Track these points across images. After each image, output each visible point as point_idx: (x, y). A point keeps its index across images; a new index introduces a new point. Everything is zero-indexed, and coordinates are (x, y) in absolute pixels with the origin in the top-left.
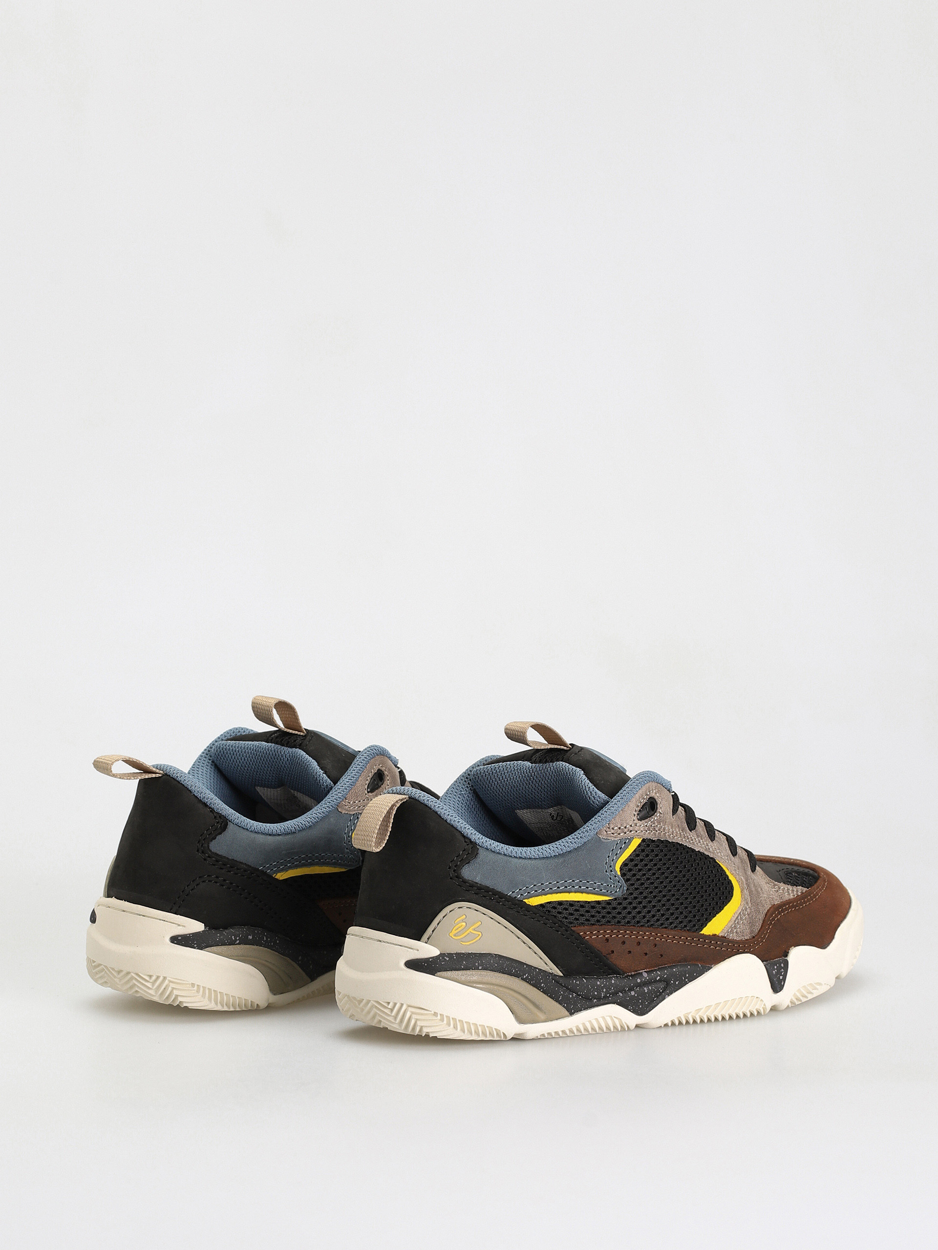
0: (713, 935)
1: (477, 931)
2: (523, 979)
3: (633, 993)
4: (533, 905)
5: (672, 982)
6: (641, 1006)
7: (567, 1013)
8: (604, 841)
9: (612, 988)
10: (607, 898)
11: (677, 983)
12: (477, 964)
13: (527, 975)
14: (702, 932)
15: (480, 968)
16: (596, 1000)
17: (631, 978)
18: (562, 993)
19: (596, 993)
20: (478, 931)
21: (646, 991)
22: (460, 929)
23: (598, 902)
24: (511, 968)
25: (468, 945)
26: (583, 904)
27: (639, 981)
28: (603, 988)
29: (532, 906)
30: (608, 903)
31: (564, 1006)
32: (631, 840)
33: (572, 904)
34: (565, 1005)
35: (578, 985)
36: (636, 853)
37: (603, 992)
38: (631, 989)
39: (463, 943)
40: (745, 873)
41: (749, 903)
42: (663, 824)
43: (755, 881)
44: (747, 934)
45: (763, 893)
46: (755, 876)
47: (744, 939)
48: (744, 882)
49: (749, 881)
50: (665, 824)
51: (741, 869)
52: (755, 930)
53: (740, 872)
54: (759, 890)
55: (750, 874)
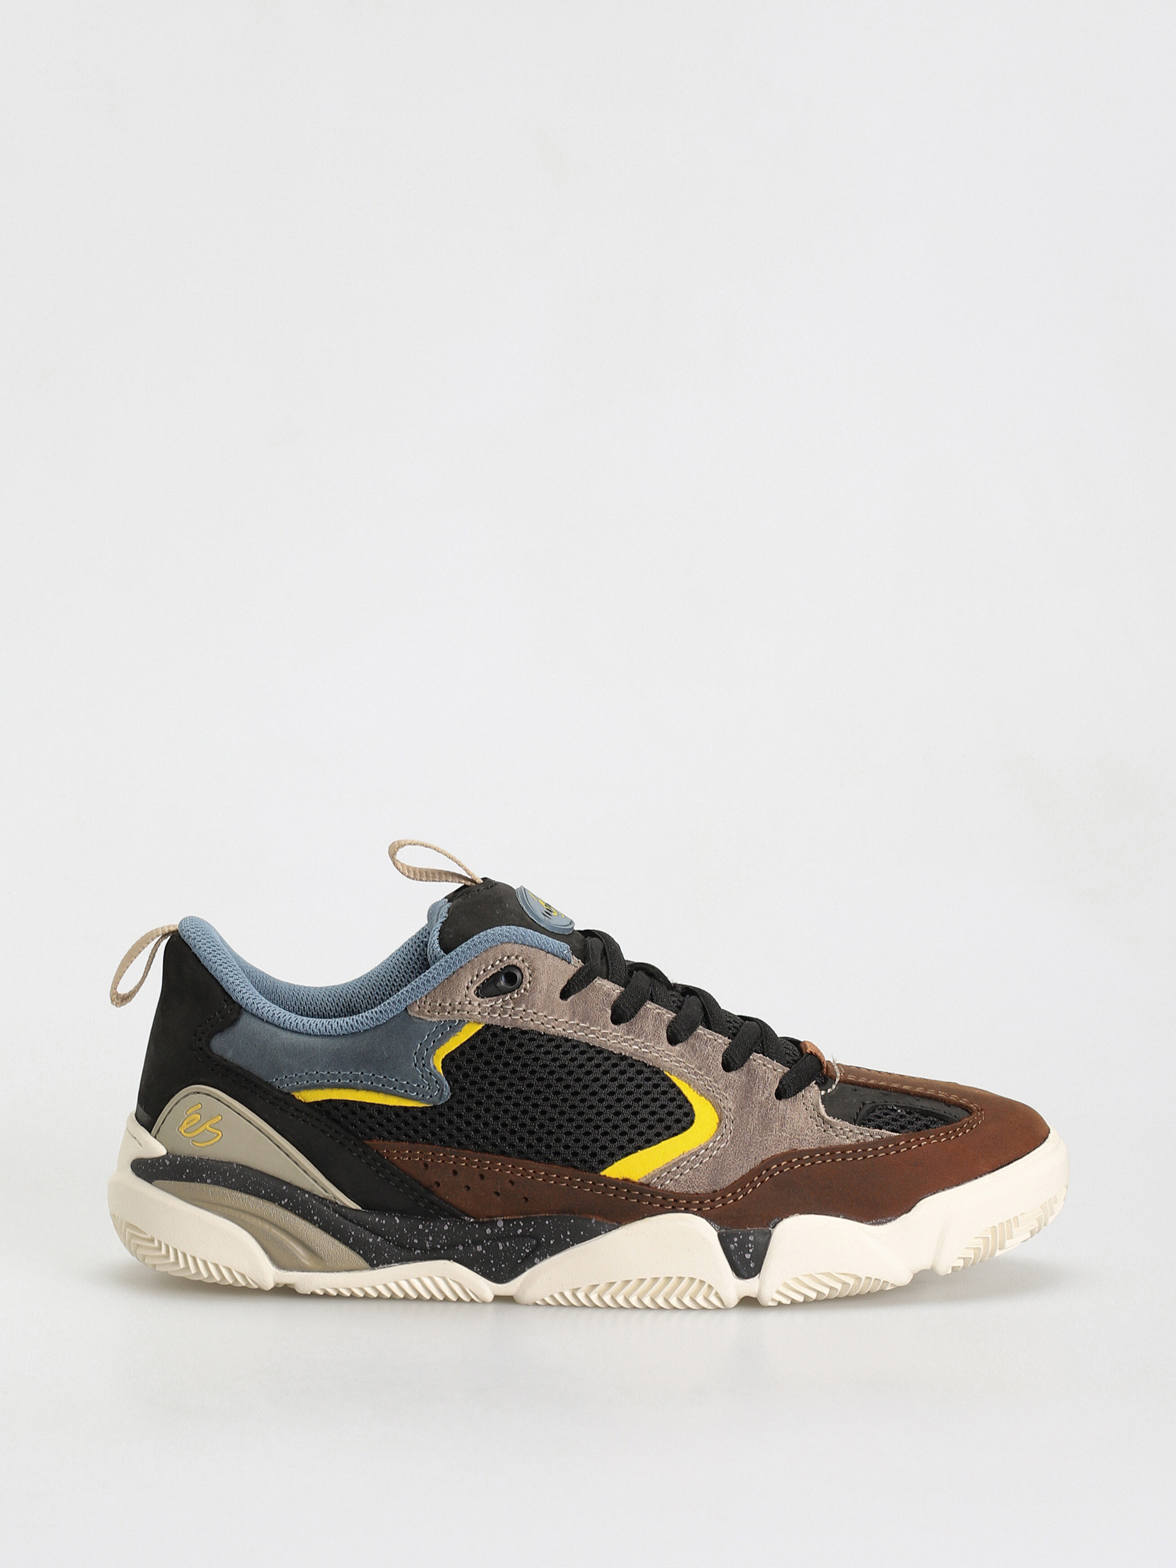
0: (624, 1179)
1: (213, 1128)
2: (280, 1205)
3: (479, 1248)
4: (307, 1101)
5: (543, 1239)
6: (494, 1269)
7: (367, 1265)
8: (415, 1020)
9: (444, 1237)
10: (421, 1105)
11: (552, 1242)
12: (204, 1175)
13: (286, 1200)
14: (602, 1173)
15: (209, 1181)
16: (419, 1252)
17: (477, 1226)
18: (353, 1233)
19: (416, 1241)
20: (217, 1130)
21: (501, 1248)
22: (194, 1122)
23: (406, 1109)
24: (259, 1188)
25: (203, 1147)
26: (380, 1109)
27: (488, 1231)
28: (427, 1235)
29: (305, 1103)
30: (423, 1111)
31: (359, 1253)
32: (462, 1023)
33: (363, 1105)
34: (361, 1252)
35: (384, 1226)
36: (470, 1043)
37: (428, 1240)
38: (476, 1243)
39: (196, 1144)
40: (746, 1097)
41: (726, 1141)
42: (527, 1006)
43: (773, 1111)
44: (701, 1185)
45: (781, 1130)
46: (781, 1104)
47: (691, 1192)
48: (730, 1110)
49: (748, 1109)
50: (532, 1007)
51: (737, 1090)
52: (723, 1182)
53: (729, 1094)
54: (774, 1126)
55: (763, 1099)
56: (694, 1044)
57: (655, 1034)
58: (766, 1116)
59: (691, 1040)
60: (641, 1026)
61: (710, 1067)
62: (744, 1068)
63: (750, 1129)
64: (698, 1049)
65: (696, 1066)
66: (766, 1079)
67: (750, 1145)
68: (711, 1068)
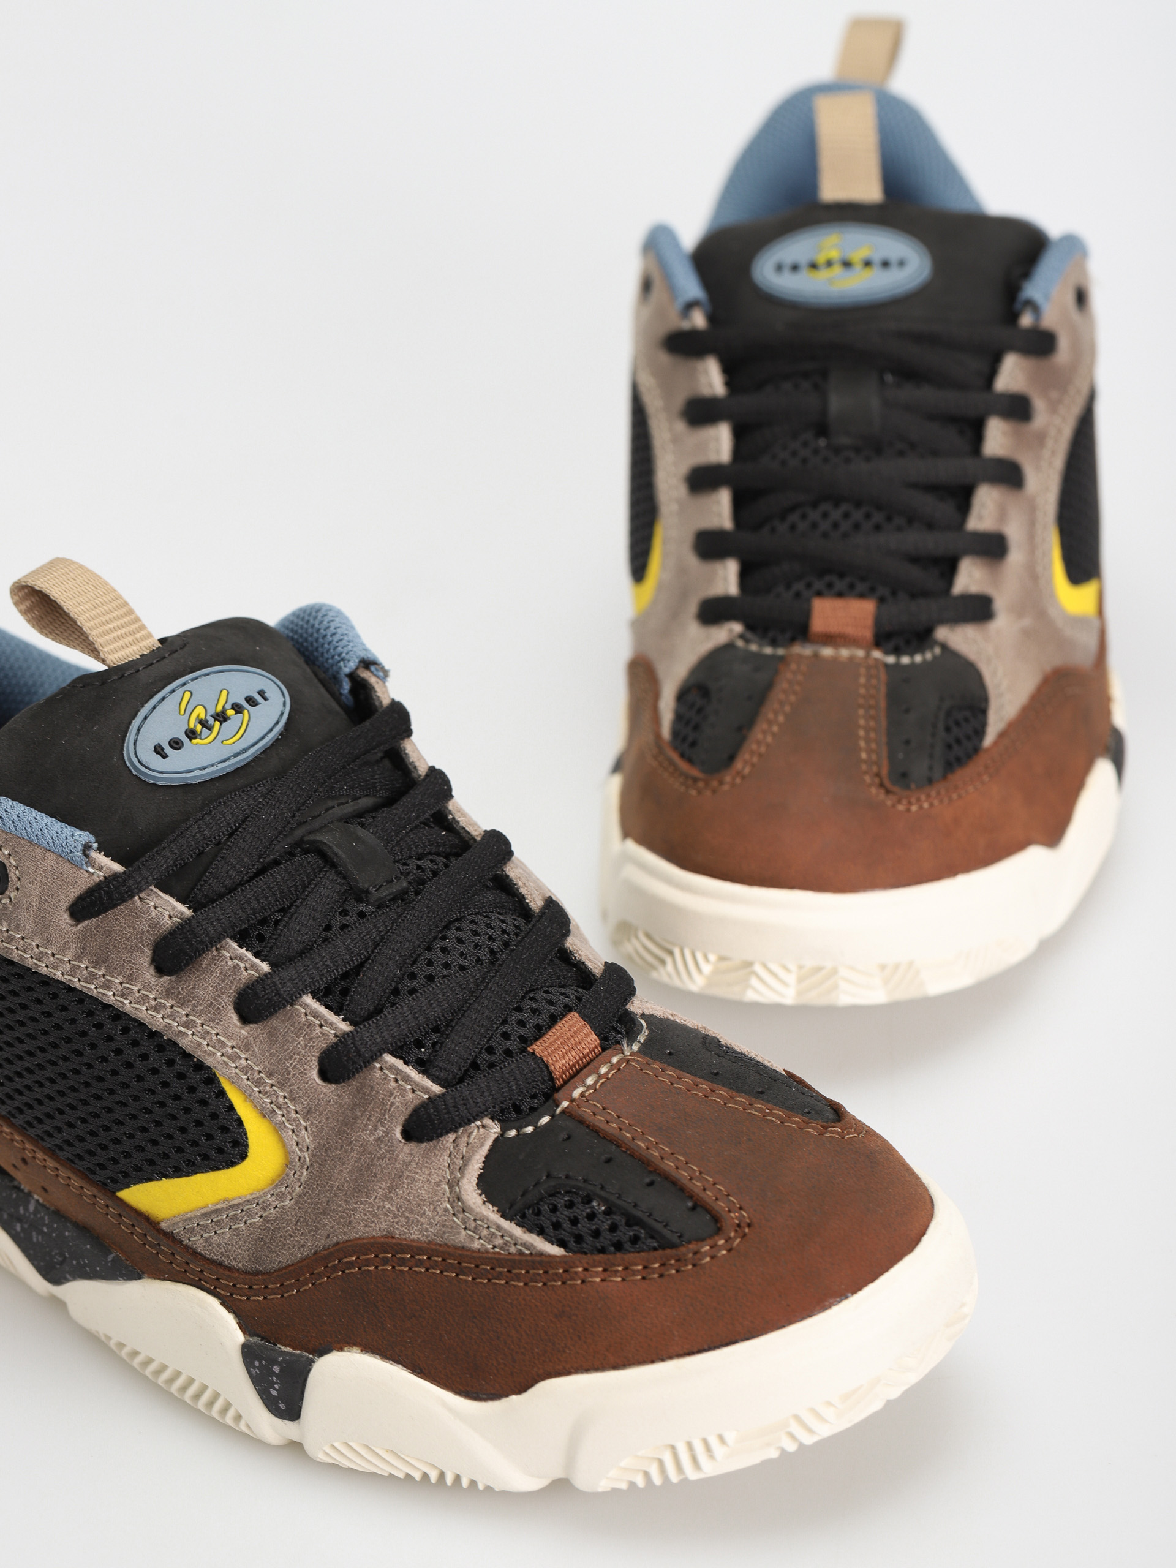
0: (143, 1212)
14: (121, 1194)
40: (340, 1133)
41: (290, 1197)
42: (9, 925)
43: (383, 1163)
44: (239, 1257)
45: (386, 1197)
46: (406, 1151)
47: (226, 1263)
48: (308, 1148)
49: (338, 1152)
50: (17, 928)
51: (327, 1119)
52: (271, 1261)
53: (312, 1123)
54: (376, 1188)
55: (371, 1139)
56: (276, 1029)
57: (212, 1003)
58: (368, 1168)
59: (275, 1022)
60: (194, 988)
61: (289, 1074)
62: (355, 1083)
63: (332, 1187)
64: (280, 1038)
65: (265, 1068)
66: (388, 1107)
67: (324, 1213)
68: (291, 1076)
